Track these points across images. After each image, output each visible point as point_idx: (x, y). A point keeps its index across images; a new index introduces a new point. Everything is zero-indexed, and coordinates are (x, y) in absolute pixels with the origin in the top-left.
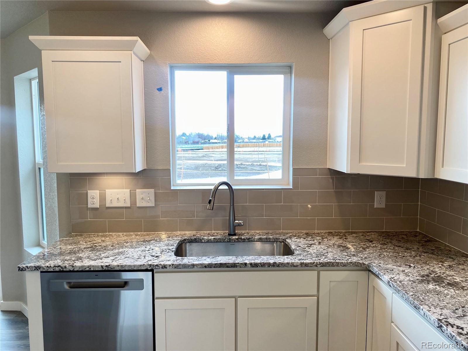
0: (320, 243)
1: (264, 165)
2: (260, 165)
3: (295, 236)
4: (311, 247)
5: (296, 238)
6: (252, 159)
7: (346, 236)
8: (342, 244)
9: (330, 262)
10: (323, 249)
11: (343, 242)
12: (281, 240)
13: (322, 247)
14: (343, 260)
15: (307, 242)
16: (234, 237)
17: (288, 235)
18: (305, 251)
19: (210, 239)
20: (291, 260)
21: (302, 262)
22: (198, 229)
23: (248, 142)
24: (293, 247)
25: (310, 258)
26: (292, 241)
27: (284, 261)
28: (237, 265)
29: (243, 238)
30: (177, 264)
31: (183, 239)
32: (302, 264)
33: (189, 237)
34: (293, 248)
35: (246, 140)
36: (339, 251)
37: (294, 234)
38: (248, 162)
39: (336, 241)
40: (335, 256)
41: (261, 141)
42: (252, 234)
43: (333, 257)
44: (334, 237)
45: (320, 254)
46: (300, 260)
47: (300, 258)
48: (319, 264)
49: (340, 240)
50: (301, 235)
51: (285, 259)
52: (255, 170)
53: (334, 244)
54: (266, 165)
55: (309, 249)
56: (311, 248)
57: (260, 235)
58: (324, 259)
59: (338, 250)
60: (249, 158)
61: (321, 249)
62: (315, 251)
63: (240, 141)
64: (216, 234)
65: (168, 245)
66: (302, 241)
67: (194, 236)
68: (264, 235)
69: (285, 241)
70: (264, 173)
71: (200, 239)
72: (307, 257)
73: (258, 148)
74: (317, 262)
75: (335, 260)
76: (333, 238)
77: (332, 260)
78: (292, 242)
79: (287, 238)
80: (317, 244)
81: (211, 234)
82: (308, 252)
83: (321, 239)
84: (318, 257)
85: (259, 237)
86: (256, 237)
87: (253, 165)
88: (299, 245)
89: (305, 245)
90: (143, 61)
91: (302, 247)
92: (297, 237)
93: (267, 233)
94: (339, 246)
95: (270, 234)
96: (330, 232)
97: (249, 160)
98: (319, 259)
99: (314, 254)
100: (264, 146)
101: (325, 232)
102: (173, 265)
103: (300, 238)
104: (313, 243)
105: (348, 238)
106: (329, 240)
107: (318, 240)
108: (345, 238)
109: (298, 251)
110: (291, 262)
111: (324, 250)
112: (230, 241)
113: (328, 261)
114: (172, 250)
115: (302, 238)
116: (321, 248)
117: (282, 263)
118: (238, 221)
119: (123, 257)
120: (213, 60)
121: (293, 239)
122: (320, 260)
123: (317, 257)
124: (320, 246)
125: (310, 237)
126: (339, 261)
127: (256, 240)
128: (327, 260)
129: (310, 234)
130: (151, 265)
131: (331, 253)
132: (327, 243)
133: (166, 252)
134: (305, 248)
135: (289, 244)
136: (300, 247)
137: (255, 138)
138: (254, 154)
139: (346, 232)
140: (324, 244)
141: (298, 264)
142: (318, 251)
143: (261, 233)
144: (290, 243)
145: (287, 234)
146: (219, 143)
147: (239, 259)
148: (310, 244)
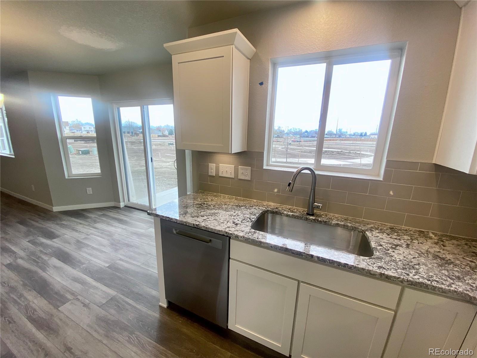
0: (408, 246)
1: (358, 153)
2: (355, 153)
3: (377, 229)
4: (395, 249)
5: (377, 231)
6: (350, 148)
7: (443, 242)
8: (438, 254)
9: (423, 283)
10: (412, 257)
11: (441, 251)
12: (360, 230)
13: (412, 253)
14: (443, 284)
15: (391, 241)
16: (311, 217)
17: (369, 226)
18: (388, 255)
19: (289, 215)
20: (368, 266)
21: (383, 272)
22: (282, 203)
23: (349, 138)
24: (373, 244)
25: (393, 268)
26: (372, 235)
27: (358, 265)
28: (303, 254)
29: (320, 220)
30: (247, 237)
31: (266, 210)
32: (381, 274)
33: (272, 209)
34: (373, 246)
35: (348, 136)
36: (436, 265)
37: (376, 226)
38: (346, 150)
39: (430, 247)
40: (431, 274)
41: (359, 137)
42: (330, 217)
43: (427, 273)
44: (428, 240)
45: (408, 264)
46: (380, 267)
47: (380, 264)
48: (406, 281)
49: (435, 245)
50: (385, 228)
51: (359, 262)
52: (351, 156)
53: (427, 251)
54: (360, 153)
55: (393, 252)
56: (396, 251)
57: (338, 220)
58: (414, 275)
59: (434, 263)
60: (348, 148)
61: (410, 256)
62: (402, 258)
63: (343, 136)
64: (295, 210)
65: (251, 214)
66: (384, 238)
67: (277, 208)
68: (343, 221)
69: (365, 233)
70: (357, 158)
71: (281, 213)
72: (390, 266)
73: (355, 141)
74: (405, 278)
75: (430, 281)
76: (425, 241)
77: (426, 281)
78: (372, 237)
79: (367, 230)
80: (404, 246)
81: (291, 209)
82: (392, 257)
83: (410, 239)
84: (406, 269)
85: (336, 223)
86: (333, 222)
87: (350, 153)
88: (381, 243)
89: (389, 245)
90: (250, 59)
91: (384, 247)
92: (380, 231)
93: (346, 219)
94: (436, 257)
95: (349, 221)
96: (422, 231)
97: (347, 149)
98: (407, 273)
99: (399, 263)
100: (360, 140)
101: (416, 230)
102: (244, 237)
103: (383, 233)
104: (399, 243)
105: (447, 245)
106: (421, 243)
107: (405, 241)
108: (442, 245)
109: (379, 252)
110: (367, 268)
111: (414, 258)
112: (307, 219)
113: (421, 280)
114: (252, 219)
115: (385, 234)
116: (410, 254)
117: (356, 267)
118: (317, 204)
119: (213, 219)
120: (312, 49)
121: (374, 233)
122: (408, 275)
123: (404, 269)
124: (408, 251)
125: (396, 234)
126: (437, 285)
127: (332, 224)
128: (419, 279)
129: (396, 230)
130: (227, 232)
131: (424, 267)
132: (418, 248)
133: (246, 221)
134: (388, 250)
135: (368, 237)
136: (381, 246)
137: (354, 135)
138: (352, 146)
139: (442, 236)
140: (414, 247)
141: (377, 274)
142: (405, 259)
143: (339, 218)
144: (370, 238)
145: (369, 224)
146: (329, 137)
147: (307, 248)
148: (395, 245)
